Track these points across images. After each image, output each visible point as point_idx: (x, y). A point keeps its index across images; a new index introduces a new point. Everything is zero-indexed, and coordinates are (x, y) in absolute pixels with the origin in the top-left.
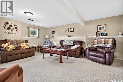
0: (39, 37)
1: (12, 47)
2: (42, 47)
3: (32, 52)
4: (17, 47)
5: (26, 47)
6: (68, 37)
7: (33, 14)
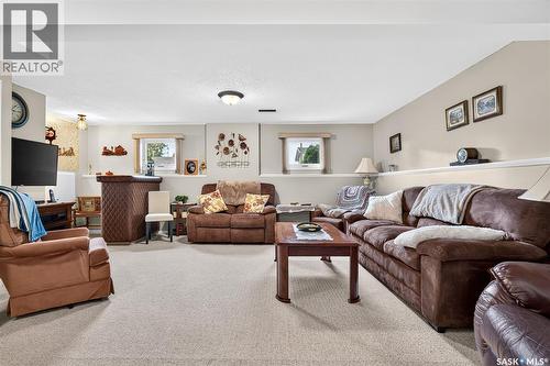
0: (325, 171)
1: (218, 204)
2: (323, 215)
3: (264, 228)
4: (237, 207)
5: (253, 209)
6: (459, 163)
7: (241, 96)
